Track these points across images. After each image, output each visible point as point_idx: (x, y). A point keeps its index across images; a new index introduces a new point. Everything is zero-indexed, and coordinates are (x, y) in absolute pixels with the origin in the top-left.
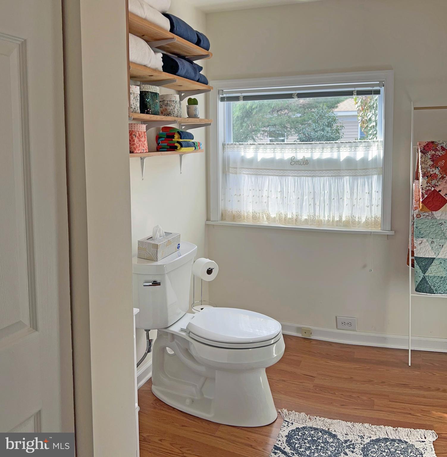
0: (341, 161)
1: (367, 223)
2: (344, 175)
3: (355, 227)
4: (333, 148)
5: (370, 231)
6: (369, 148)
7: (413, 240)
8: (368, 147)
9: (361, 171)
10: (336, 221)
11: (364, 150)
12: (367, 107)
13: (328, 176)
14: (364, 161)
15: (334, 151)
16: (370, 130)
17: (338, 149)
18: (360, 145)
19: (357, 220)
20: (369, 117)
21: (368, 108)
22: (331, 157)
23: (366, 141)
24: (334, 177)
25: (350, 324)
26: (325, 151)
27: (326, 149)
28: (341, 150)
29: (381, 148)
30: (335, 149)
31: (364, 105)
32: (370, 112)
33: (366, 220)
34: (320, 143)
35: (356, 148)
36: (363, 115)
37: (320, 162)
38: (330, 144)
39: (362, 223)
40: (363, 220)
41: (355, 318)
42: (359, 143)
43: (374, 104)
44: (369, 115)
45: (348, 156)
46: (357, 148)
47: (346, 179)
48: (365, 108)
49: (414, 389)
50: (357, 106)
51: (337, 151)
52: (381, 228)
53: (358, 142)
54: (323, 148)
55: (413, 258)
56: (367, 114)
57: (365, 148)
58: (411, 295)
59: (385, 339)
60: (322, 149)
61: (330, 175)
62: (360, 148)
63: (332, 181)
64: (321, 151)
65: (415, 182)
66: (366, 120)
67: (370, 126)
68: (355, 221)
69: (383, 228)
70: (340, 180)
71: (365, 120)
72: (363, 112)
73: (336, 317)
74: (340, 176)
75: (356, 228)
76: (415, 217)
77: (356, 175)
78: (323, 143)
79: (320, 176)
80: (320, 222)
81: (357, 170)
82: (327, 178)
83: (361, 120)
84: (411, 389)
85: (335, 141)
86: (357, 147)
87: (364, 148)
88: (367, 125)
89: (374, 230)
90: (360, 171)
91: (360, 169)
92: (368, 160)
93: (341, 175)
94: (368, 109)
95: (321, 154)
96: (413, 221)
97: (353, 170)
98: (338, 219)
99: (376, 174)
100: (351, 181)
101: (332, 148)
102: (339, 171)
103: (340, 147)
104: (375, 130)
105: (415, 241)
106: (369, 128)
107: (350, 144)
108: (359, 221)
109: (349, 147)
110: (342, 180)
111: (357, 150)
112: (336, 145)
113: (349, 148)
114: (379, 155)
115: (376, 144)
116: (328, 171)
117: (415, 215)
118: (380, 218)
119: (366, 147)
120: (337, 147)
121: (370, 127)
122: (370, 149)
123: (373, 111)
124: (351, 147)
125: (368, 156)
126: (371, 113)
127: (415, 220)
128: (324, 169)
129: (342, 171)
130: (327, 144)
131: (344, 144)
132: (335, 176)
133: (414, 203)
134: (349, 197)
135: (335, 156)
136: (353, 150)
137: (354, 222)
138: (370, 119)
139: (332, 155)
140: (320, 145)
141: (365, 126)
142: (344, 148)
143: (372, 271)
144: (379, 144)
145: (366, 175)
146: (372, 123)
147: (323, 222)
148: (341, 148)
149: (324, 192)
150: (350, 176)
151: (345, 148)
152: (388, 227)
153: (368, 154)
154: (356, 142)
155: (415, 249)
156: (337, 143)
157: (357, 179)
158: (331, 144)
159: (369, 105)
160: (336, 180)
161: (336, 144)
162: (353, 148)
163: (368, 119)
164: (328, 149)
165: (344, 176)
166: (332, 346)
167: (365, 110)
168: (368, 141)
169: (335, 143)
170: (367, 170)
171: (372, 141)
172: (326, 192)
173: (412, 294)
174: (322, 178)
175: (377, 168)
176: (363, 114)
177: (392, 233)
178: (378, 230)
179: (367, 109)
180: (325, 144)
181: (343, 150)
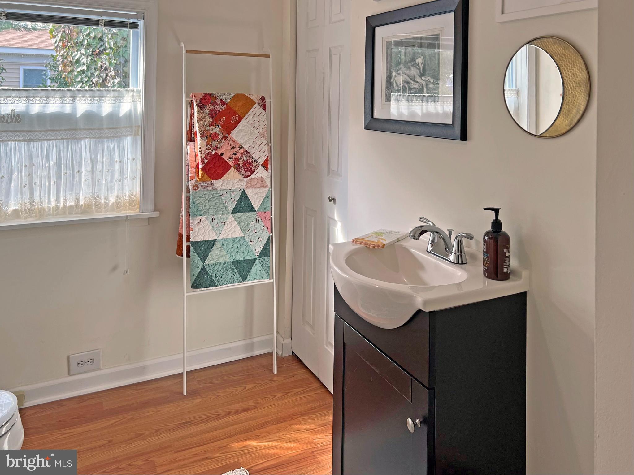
0: (78, 116)
1: (118, 205)
2: (81, 136)
3: (101, 212)
4: (64, 97)
5: (126, 215)
6: (120, 100)
7: (188, 221)
8: (119, 98)
9: (108, 131)
10: (68, 207)
11: (114, 102)
12: (71, 44)
13: (55, 139)
14: (113, 117)
15: (66, 102)
16: (77, 76)
17: (72, 100)
18: (107, 95)
19: (102, 202)
20: (76, 58)
21: (73, 45)
22: (61, 111)
23: (116, 90)
24: (65, 142)
25: (90, 361)
26: (51, 102)
27: (52, 99)
28: (77, 101)
29: (138, 99)
30: (68, 100)
31: (67, 40)
32: (77, 51)
33: (116, 201)
34: (42, 90)
35: (101, 99)
36: (65, 54)
37: (41, 118)
38: (59, 92)
39: (110, 205)
40: (112, 200)
41: (99, 349)
42: (105, 93)
43: (83, 40)
44: (76, 55)
45: (89, 110)
46: (103, 99)
47: (85, 143)
48: (68, 44)
49: (201, 423)
50: (54, 41)
51: (71, 102)
52: (140, 210)
53: (105, 91)
54: (47, 98)
55: (189, 243)
56: (72, 54)
57: (114, 99)
58: (186, 295)
59: (143, 370)
60: (45, 99)
61: (60, 138)
62: (107, 98)
63: (62, 148)
64: (44, 102)
65: (189, 145)
66: (71, 61)
67: (79, 70)
68: (101, 203)
69: (142, 209)
70: (76, 145)
71: (69, 62)
72: (65, 51)
73: (68, 358)
74: (76, 138)
75: (102, 214)
76: (190, 189)
77: (100, 137)
78: (47, 90)
79: (42, 140)
80: (41, 212)
81: (103, 129)
82: (53, 143)
83: (62, 61)
84: (197, 425)
85: (67, 88)
86: (102, 97)
87: (112, 98)
88: (72, 68)
89: (130, 213)
90: (106, 131)
91: (108, 129)
92: (119, 115)
93: (78, 137)
94: (73, 47)
95: (44, 107)
96: (188, 195)
97: (96, 129)
98: (73, 203)
99: (131, 135)
100: (93, 145)
101: (62, 98)
102: (74, 131)
103: (76, 97)
104: (85, 77)
105: (191, 221)
106: (76, 73)
107: (91, 92)
108: (106, 203)
109: (90, 97)
110: (79, 145)
111: (103, 102)
112: (69, 94)
113: (90, 99)
114: (135, 109)
115: (131, 94)
116: (56, 132)
117: (190, 187)
118: (138, 196)
119: (116, 97)
120: (71, 97)
121: (78, 72)
122: (122, 100)
123: (84, 50)
124: (93, 97)
125: (119, 110)
126: (79, 52)
127: (191, 193)
128: (49, 129)
129: (79, 131)
130: (53, 92)
131: (81, 92)
132: (67, 139)
133: (190, 170)
134: (90, 169)
135: (68, 109)
136: (96, 102)
137: (98, 206)
138: (78, 61)
139: (62, 107)
140: (43, 93)
141: (69, 70)
142: (82, 98)
143: (128, 272)
144: (135, 94)
145: (115, 136)
146: (81, 66)
147: (47, 210)
148: (78, 98)
149: (50, 164)
150: (91, 138)
151: (84, 99)
152: (151, 207)
153: (119, 107)
154: (101, 90)
155: (191, 232)
156: (71, 90)
157: (103, 142)
158: (61, 92)
159: (76, 41)
160: (70, 145)
161: (68, 92)
162: (96, 99)
163: (74, 61)
164: (57, 99)
165: (81, 138)
166: (63, 406)
167: (68, 47)
168: (119, 90)
169: (68, 90)
170: (118, 130)
171: (124, 90)
172: (52, 163)
173: (188, 292)
174: (46, 142)
175: (131, 127)
176: (65, 52)
177: (156, 214)
178: (135, 212)
179: (71, 46)
180: (51, 91)
181: (80, 101)
